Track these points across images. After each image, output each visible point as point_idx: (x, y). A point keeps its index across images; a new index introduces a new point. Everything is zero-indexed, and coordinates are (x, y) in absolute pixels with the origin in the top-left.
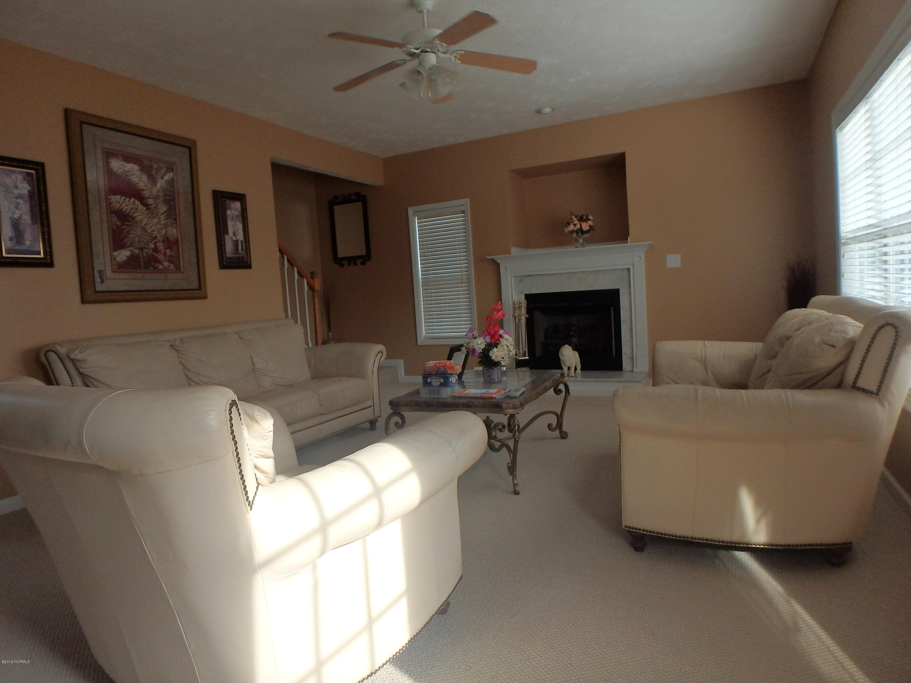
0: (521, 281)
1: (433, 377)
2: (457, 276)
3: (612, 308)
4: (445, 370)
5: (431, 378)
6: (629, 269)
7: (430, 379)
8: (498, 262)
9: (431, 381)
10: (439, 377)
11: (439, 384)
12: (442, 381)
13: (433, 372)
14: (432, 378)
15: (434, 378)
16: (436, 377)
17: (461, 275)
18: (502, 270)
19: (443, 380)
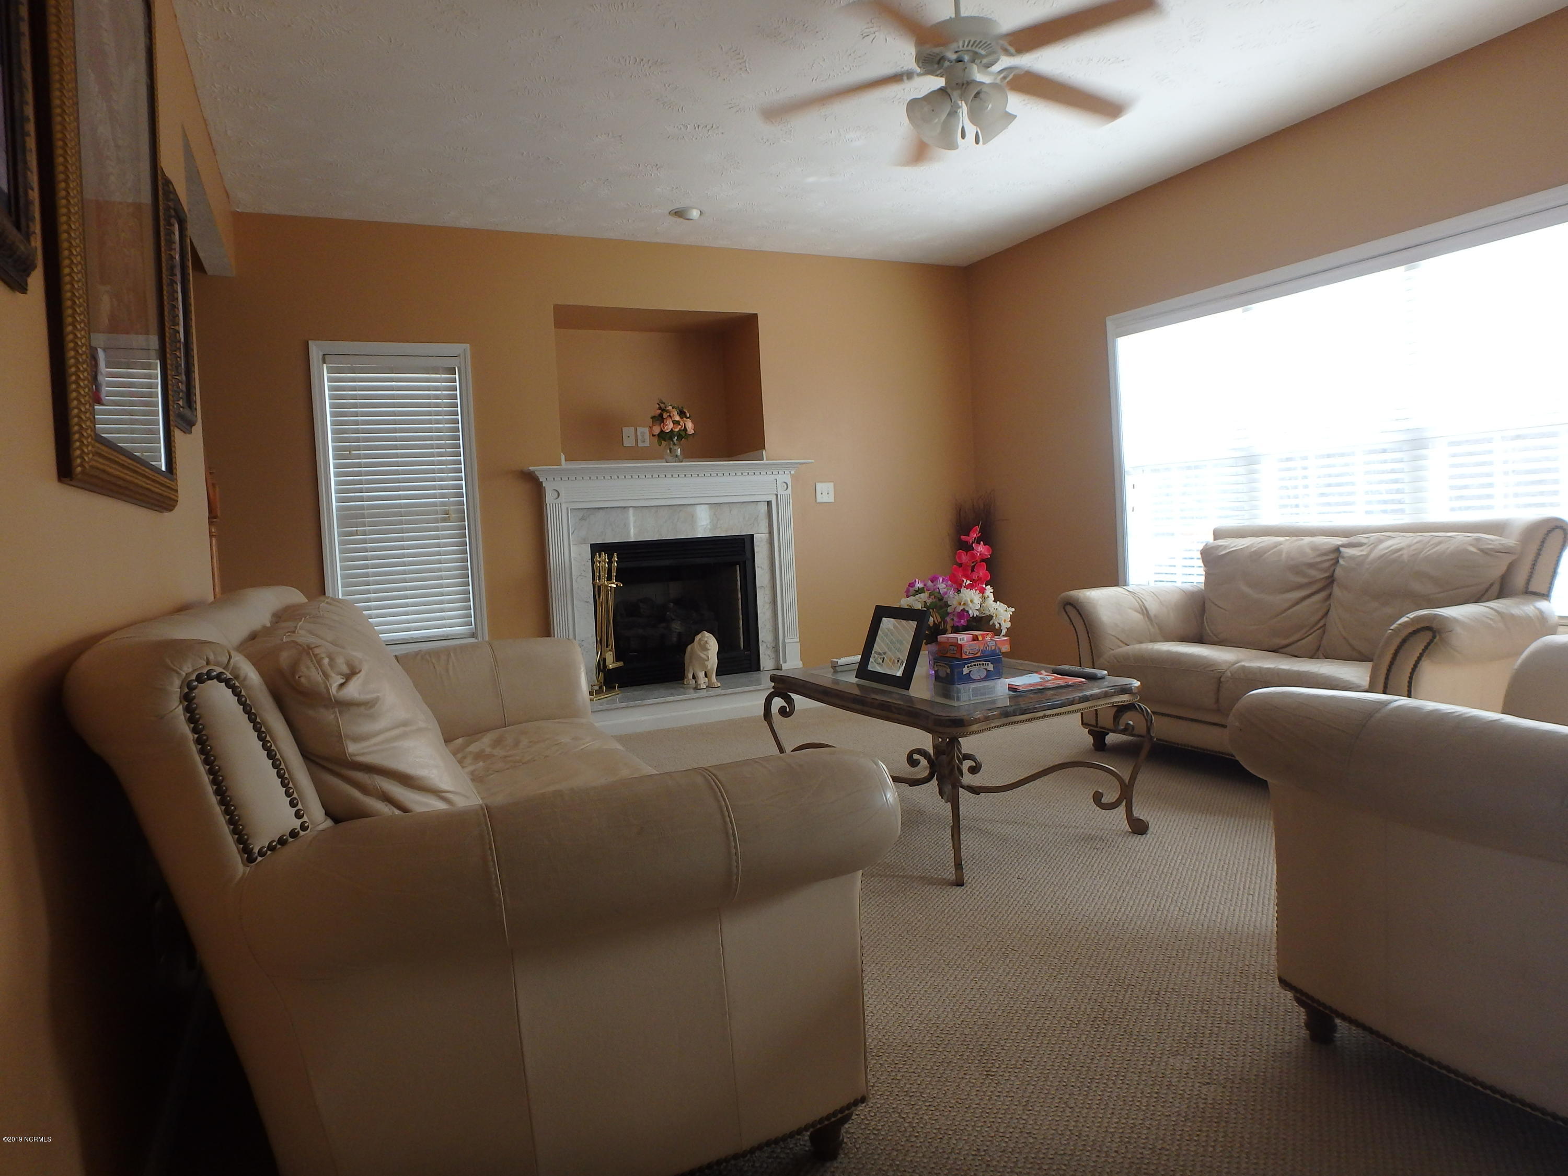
0: (583, 519)
1: (973, 664)
2: (435, 504)
3: (738, 567)
4: (995, 647)
5: (969, 665)
6: (769, 503)
7: (968, 667)
8: (541, 480)
9: (970, 671)
10: (985, 661)
11: (984, 674)
12: (991, 667)
13: (977, 653)
14: (971, 666)
15: (975, 665)
16: (979, 663)
17: (443, 504)
18: (550, 497)
19: (992, 665)
